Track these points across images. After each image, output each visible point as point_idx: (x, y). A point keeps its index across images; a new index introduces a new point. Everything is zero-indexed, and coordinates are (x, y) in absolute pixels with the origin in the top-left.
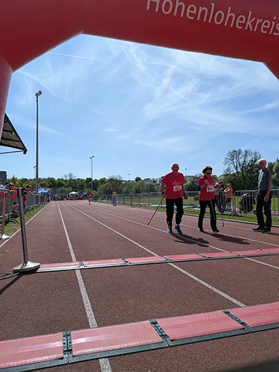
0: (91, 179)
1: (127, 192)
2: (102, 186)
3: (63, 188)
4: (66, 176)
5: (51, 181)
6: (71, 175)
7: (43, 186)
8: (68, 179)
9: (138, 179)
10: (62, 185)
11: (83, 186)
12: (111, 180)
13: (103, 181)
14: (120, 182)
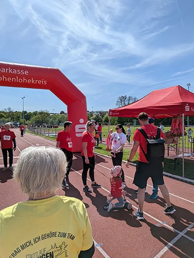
0: (26, 112)
1: (52, 123)
2: (34, 118)
3: (3, 118)
4: (6, 110)
8: (8, 111)
10: (4, 117)
11: (19, 117)
12: (41, 113)
13: (35, 113)
14: (48, 114)
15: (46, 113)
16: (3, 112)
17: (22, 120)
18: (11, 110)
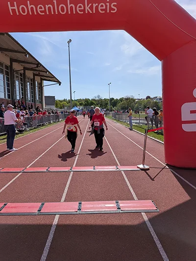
0: (113, 99)
1: (138, 108)
2: (120, 104)
5: (87, 100)
6: (99, 96)
7: (81, 104)
8: (97, 99)
9: (148, 97)
10: (94, 104)
11: (107, 104)
12: (127, 99)
13: (121, 100)
14: (134, 100)
15: (132, 99)
16: (94, 100)
17: (109, 107)
18: (100, 97)
